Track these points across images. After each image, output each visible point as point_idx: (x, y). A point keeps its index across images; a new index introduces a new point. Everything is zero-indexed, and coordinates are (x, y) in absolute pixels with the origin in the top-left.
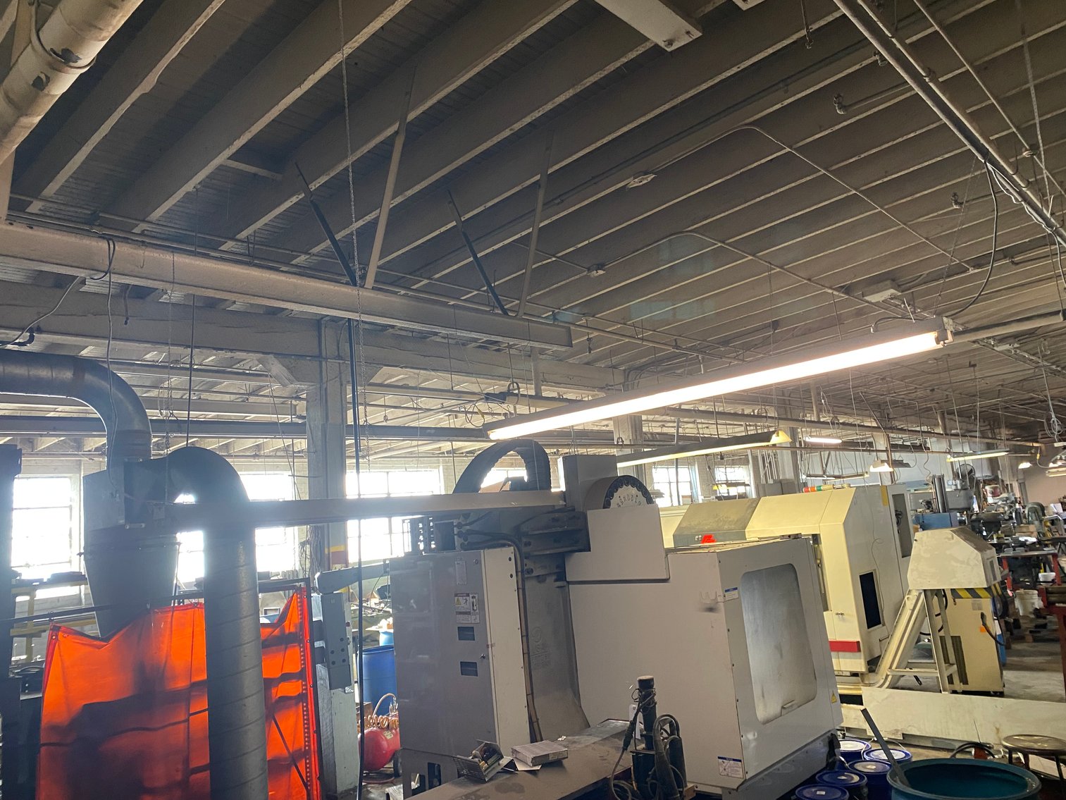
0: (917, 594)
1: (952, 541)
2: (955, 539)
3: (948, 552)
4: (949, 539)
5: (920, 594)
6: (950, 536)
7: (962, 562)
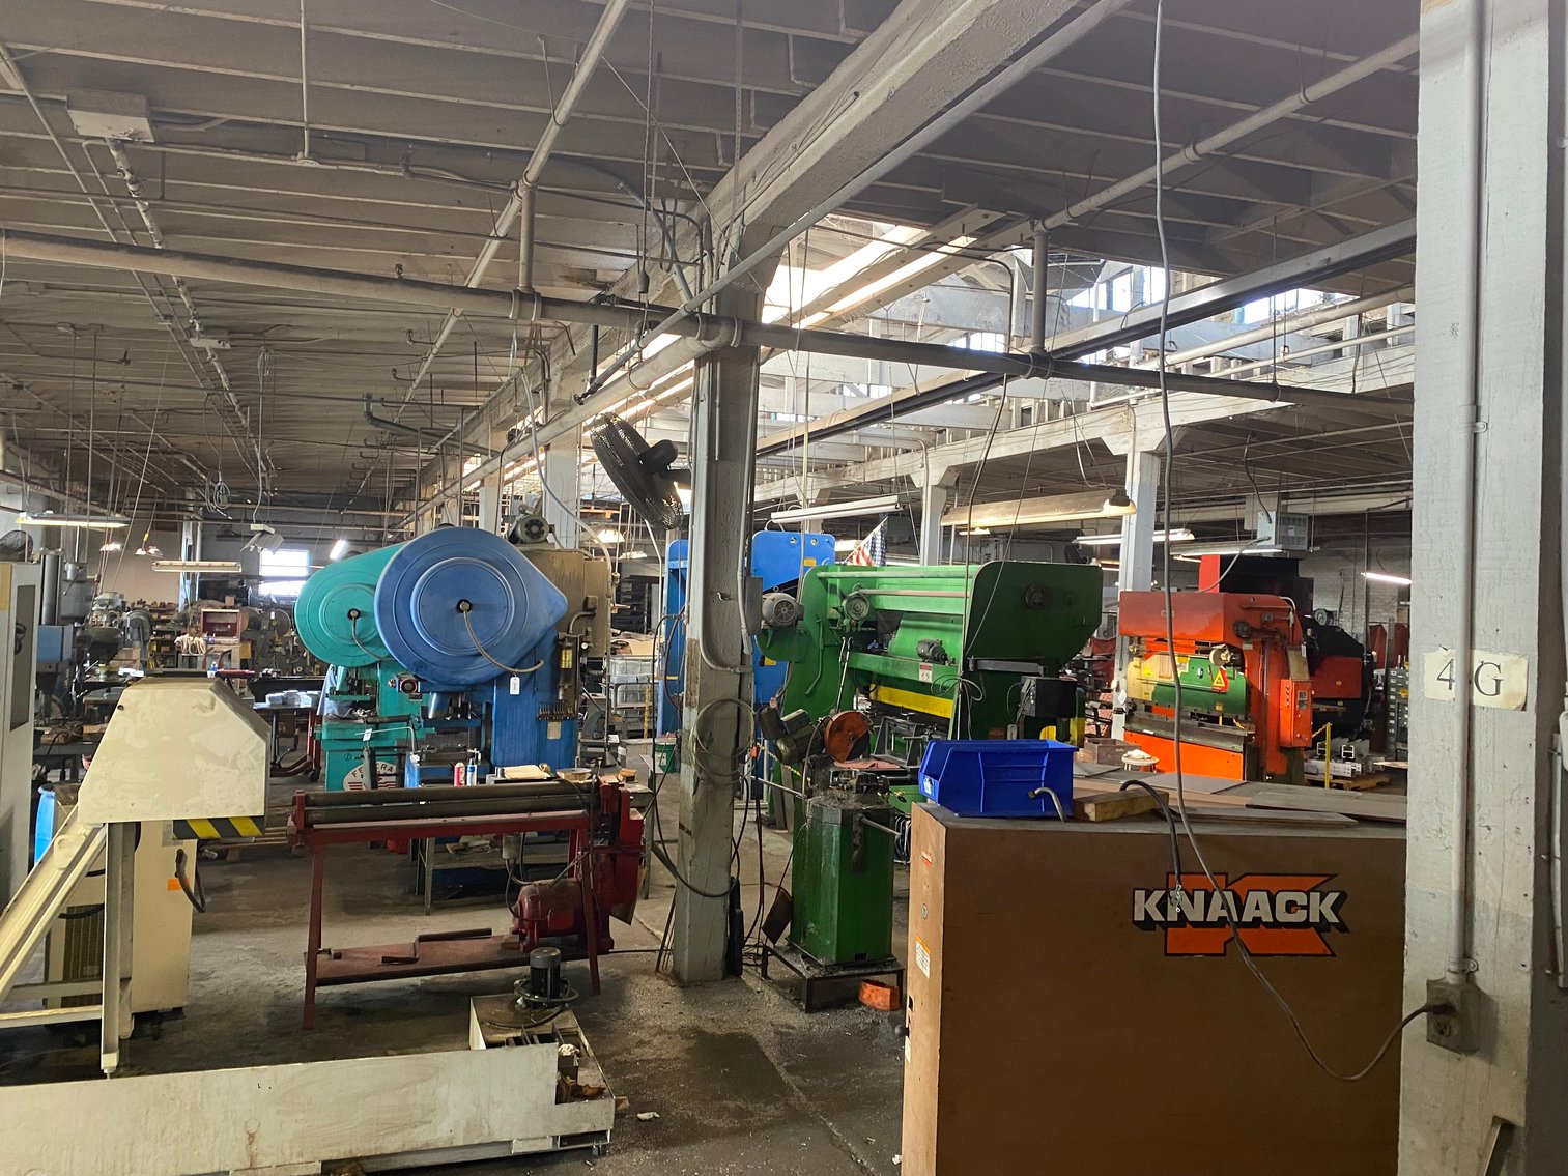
0: (88, 832)
1: (210, 714)
2: (216, 707)
3: (192, 739)
4: (203, 708)
5: (95, 831)
6: (207, 703)
7: (222, 761)
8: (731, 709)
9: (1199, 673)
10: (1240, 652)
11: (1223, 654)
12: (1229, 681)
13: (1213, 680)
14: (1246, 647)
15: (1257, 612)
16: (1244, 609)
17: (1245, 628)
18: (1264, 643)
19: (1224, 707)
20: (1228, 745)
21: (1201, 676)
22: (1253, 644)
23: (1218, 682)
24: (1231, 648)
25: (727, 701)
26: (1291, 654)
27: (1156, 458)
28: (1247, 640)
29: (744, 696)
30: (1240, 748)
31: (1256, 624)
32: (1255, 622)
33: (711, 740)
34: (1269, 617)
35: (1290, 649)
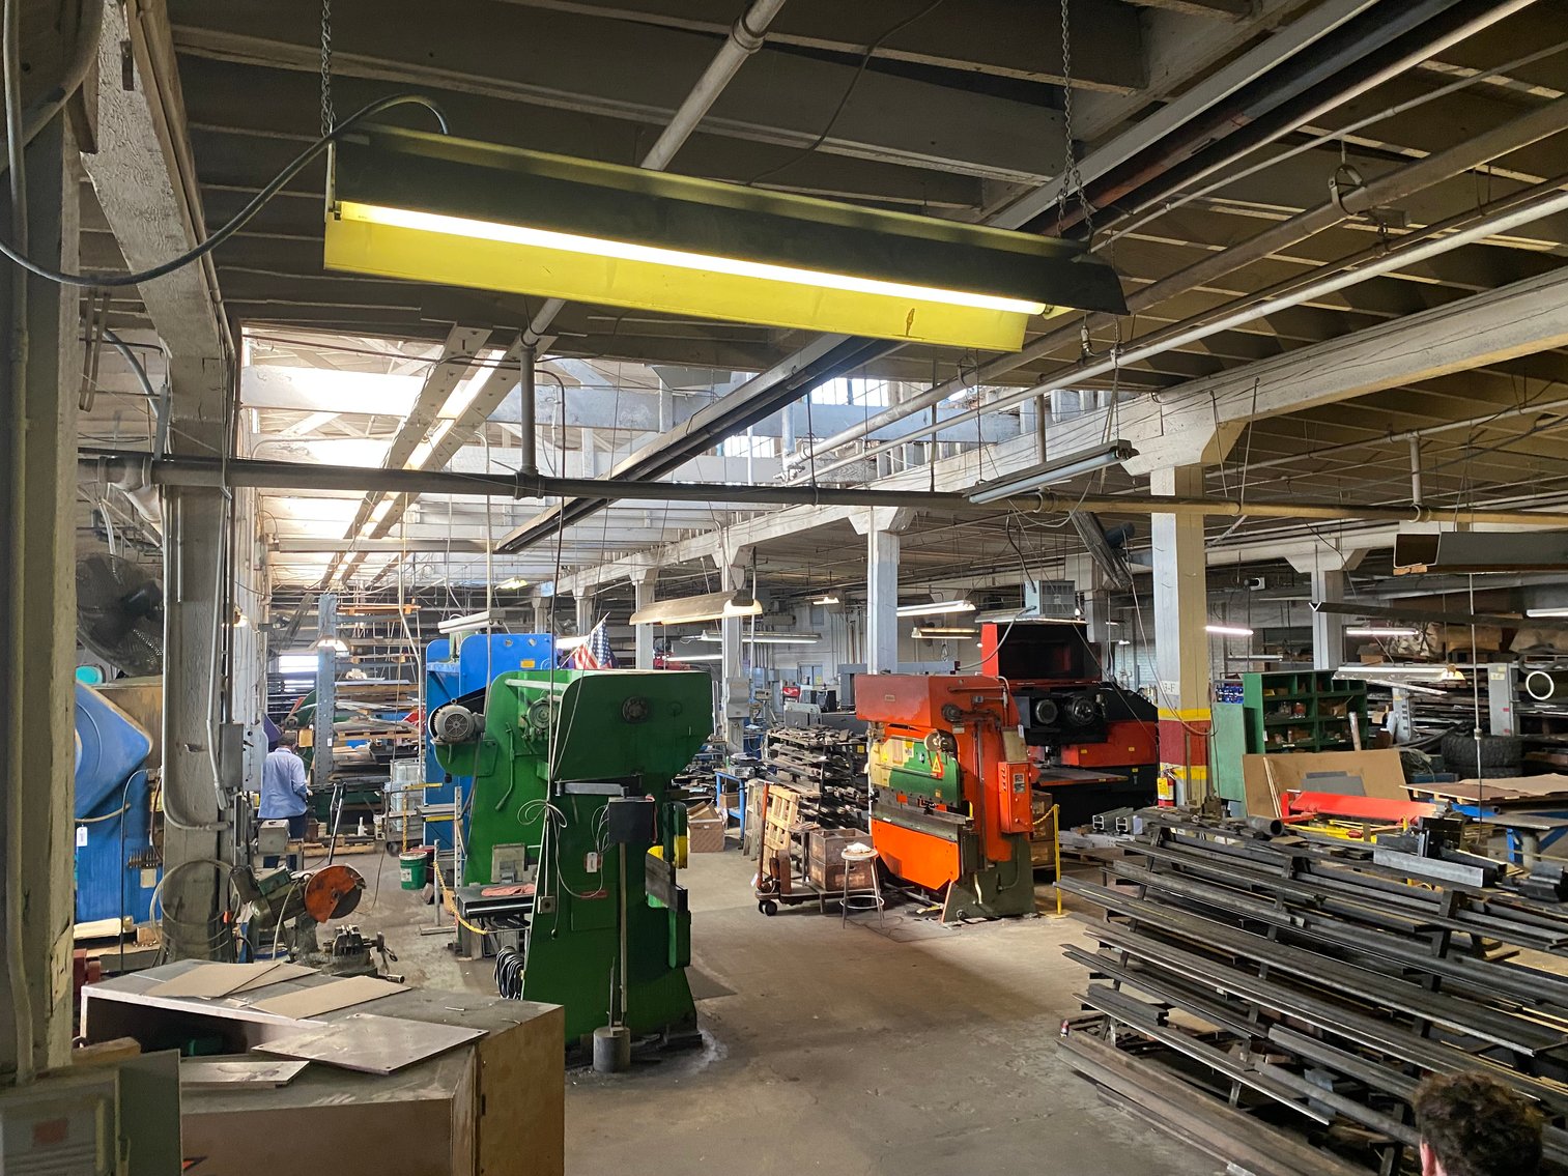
8: (207, 871)
9: (921, 758)
10: (949, 735)
11: (935, 740)
12: (944, 766)
13: (932, 765)
14: (957, 730)
15: (968, 694)
16: (952, 692)
17: (953, 711)
18: (976, 726)
19: (942, 794)
20: (945, 834)
21: (923, 762)
22: (964, 727)
23: (936, 770)
24: (942, 732)
25: (202, 861)
26: (1007, 735)
27: (895, 537)
28: (957, 723)
29: (224, 854)
30: (955, 837)
31: (968, 708)
32: (965, 704)
33: (181, 906)
34: (979, 699)
35: (1007, 730)
